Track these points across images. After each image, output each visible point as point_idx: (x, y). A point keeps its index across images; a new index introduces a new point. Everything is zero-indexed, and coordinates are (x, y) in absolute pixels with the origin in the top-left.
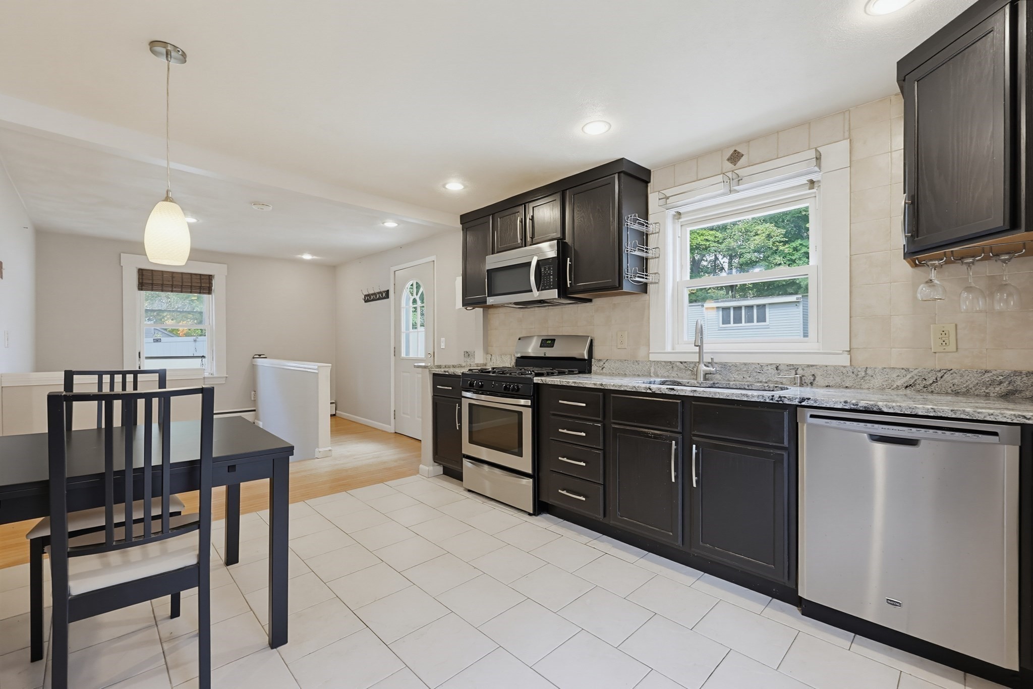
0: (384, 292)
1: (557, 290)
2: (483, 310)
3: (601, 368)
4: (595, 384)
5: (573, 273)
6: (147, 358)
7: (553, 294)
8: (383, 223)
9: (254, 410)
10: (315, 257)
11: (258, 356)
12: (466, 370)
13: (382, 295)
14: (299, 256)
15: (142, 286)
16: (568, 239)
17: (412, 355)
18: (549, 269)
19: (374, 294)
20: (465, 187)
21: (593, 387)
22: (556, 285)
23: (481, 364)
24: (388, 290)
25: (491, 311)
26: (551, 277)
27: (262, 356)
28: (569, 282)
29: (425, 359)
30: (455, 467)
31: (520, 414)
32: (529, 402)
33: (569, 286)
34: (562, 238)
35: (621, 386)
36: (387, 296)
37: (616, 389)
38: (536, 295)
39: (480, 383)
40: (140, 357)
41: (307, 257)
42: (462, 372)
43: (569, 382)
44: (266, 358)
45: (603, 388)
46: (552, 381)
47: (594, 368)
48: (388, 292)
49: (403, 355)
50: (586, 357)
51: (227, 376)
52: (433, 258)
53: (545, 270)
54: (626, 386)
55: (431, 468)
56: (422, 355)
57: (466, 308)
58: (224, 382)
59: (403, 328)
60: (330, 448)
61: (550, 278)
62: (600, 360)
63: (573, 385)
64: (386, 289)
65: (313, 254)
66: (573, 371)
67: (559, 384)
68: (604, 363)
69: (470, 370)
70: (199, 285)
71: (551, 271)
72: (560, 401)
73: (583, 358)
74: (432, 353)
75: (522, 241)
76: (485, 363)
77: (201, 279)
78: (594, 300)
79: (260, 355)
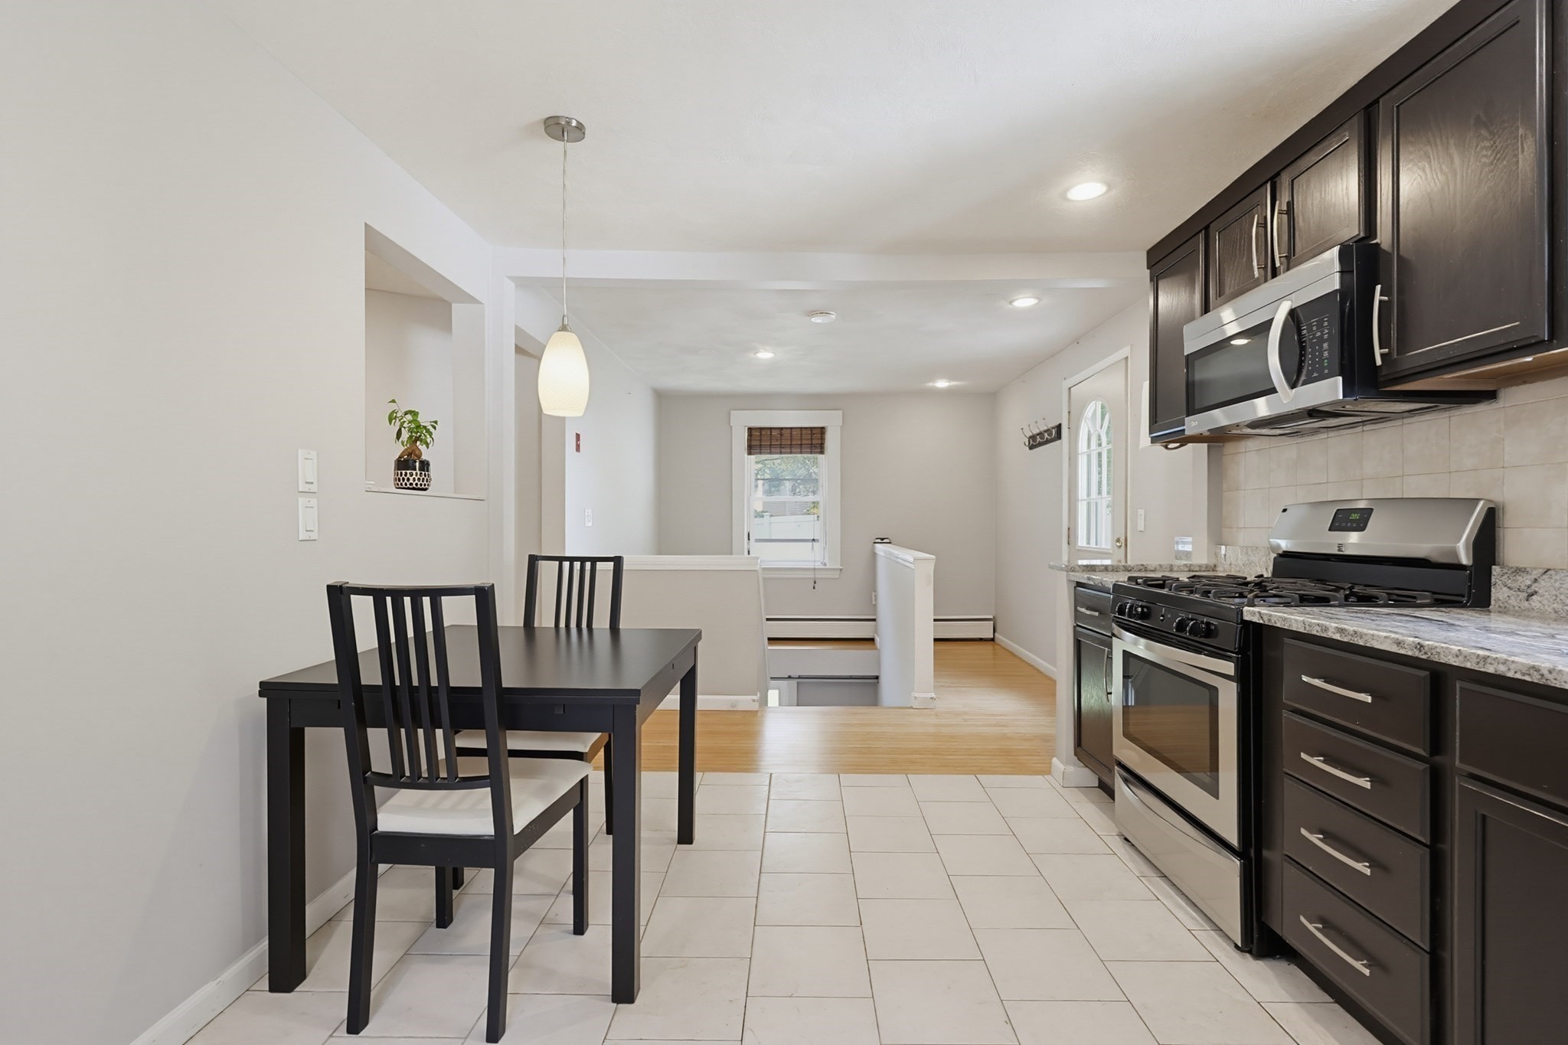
0: (1053, 428)
1: (1340, 379)
2: (1208, 447)
3: (1525, 595)
4: (1399, 643)
5: (1394, 326)
6: (757, 541)
7: (1330, 390)
8: (1011, 303)
9: (874, 620)
10: (953, 383)
11: (879, 541)
13: (1050, 434)
14: (931, 384)
15: (751, 449)
16: (1384, 236)
17: (1093, 545)
18: (1320, 326)
19: (1040, 434)
20: (1110, 186)
21: (1394, 649)
22: (1337, 367)
23: (1200, 566)
24: (1060, 425)
25: (1230, 448)
26: (1325, 345)
27: (885, 541)
28: (1378, 352)
29: (1111, 552)
30: (1106, 779)
31: (1213, 691)
32: (1229, 668)
33: (1379, 362)
34: (1362, 235)
35: (1485, 658)
36: (1059, 436)
37: (1468, 665)
38: (1288, 399)
39: (1139, 609)
40: (749, 539)
41: (942, 384)
42: (1114, 580)
43: (1326, 629)
44: (890, 543)
45: (1424, 657)
46: (1285, 619)
47: (1498, 593)
48: (1059, 427)
49: (1082, 542)
50: (1465, 559)
51: (841, 566)
52: (1125, 351)
53: (1310, 330)
54: (1505, 662)
55: (1071, 769)
56: (1106, 543)
57: (1166, 447)
58: (837, 576)
59: (1082, 493)
60: (933, 695)
61: (1321, 352)
62: (1518, 571)
63: (1337, 637)
64: (1057, 424)
65: (950, 378)
66: (1415, 598)
67: (1302, 630)
68: (1536, 580)
69: (1130, 579)
70: (809, 442)
71: (1324, 332)
72: (1305, 678)
73: (1456, 562)
74: (1122, 540)
75: (1265, 268)
76: (1212, 563)
77: (812, 434)
78: (1503, 394)
79: (882, 539)
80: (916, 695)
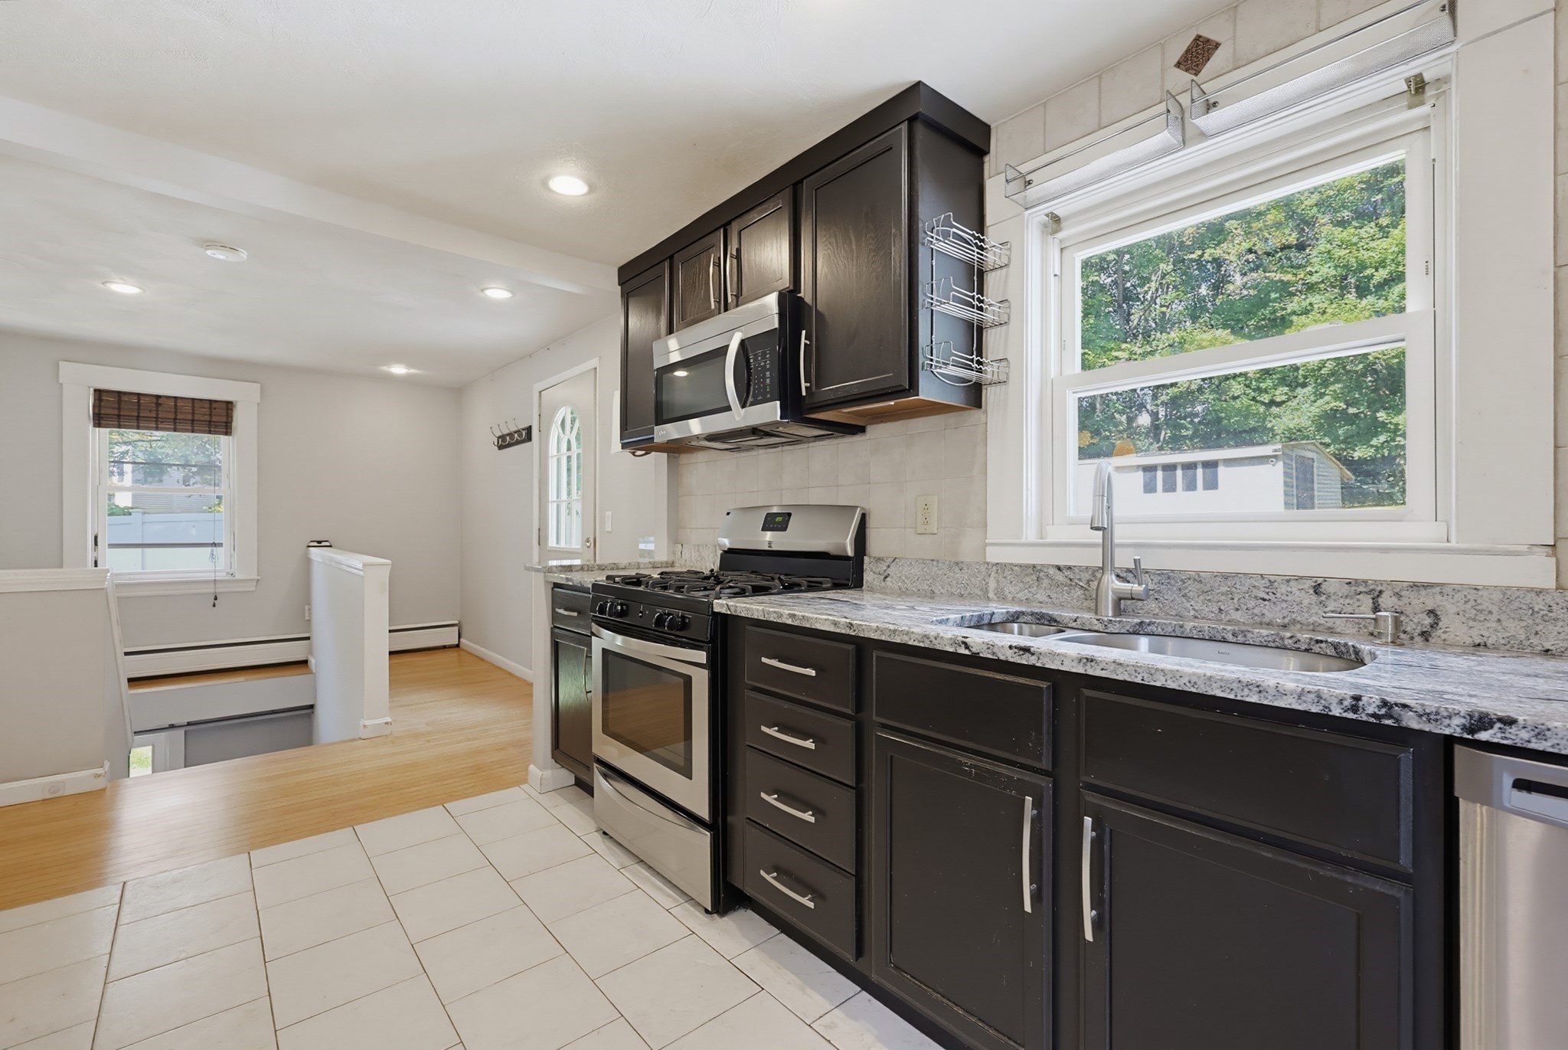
0: (523, 429)
1: (778, 402)
2: (668, 456)
3: (883, 577)
4: (835, 624)
5: (813, 365)
6: (111, 546)
7: (770, 412)
8: (482, 291)
9: (308, 638)
10: (413, 371)
11: (316, 544)
12: (601, 578)
13: (520, 435)
14: (385, 368)
15: (99, 420)
16: (805, 293)
17: (563, 545)
18: (764, 355)
19: (511, 435)
21: (832, 629)
22: (776, 393)
23: (662, 563)
24: (531, 426)
25: (684, 458)
26: (768, 373)
27: (323, 544)
28: (804, 385)
29: (581, 551)
30: (584, 777)
31: (688, 680)
32: (701, 656)
33: (804, 394)
34: (792, 288)
35: (895, 631)
36: (529, 438)
37: (883, 638)
38: (740, 417)
39: (619, 608)
40: (96, 544)
41: (399, 370)
42: (593, 581)
43: (781, 615)
44: (330, 546)
45: (853, 634)
46: (748, 609)
47: (868, 577)
48: (529, 429)
49: (552, 542)
50: (850, 552)
51: (259, 578)
52: (594, 362)
53: (756, 359)
54: (907, 633)
55: (548, 773)
56: (576, 544)
57: (633, 453)
58: (253, 589)
59: (552, 495)
60: (388, 719)
61: (764, 377)
62: (879, 560)
63: (789, 622)
64: (527, 425)
65: (409, 365)
66: (821, 583)
67: (761, 618)
68: (889, 566)
69: (609, 578)
70: (207, 418)
71: (766, 363)
72: (764, 660)
73: (844, 554)
74: (592, 540)
75: (719, 302)
77: (210, 408)
78: (869, 428)
79: (319, 542)
80: (367, 723)
